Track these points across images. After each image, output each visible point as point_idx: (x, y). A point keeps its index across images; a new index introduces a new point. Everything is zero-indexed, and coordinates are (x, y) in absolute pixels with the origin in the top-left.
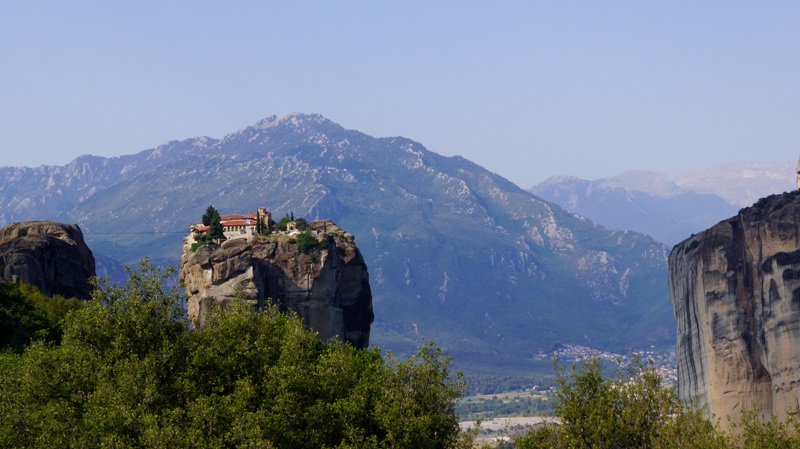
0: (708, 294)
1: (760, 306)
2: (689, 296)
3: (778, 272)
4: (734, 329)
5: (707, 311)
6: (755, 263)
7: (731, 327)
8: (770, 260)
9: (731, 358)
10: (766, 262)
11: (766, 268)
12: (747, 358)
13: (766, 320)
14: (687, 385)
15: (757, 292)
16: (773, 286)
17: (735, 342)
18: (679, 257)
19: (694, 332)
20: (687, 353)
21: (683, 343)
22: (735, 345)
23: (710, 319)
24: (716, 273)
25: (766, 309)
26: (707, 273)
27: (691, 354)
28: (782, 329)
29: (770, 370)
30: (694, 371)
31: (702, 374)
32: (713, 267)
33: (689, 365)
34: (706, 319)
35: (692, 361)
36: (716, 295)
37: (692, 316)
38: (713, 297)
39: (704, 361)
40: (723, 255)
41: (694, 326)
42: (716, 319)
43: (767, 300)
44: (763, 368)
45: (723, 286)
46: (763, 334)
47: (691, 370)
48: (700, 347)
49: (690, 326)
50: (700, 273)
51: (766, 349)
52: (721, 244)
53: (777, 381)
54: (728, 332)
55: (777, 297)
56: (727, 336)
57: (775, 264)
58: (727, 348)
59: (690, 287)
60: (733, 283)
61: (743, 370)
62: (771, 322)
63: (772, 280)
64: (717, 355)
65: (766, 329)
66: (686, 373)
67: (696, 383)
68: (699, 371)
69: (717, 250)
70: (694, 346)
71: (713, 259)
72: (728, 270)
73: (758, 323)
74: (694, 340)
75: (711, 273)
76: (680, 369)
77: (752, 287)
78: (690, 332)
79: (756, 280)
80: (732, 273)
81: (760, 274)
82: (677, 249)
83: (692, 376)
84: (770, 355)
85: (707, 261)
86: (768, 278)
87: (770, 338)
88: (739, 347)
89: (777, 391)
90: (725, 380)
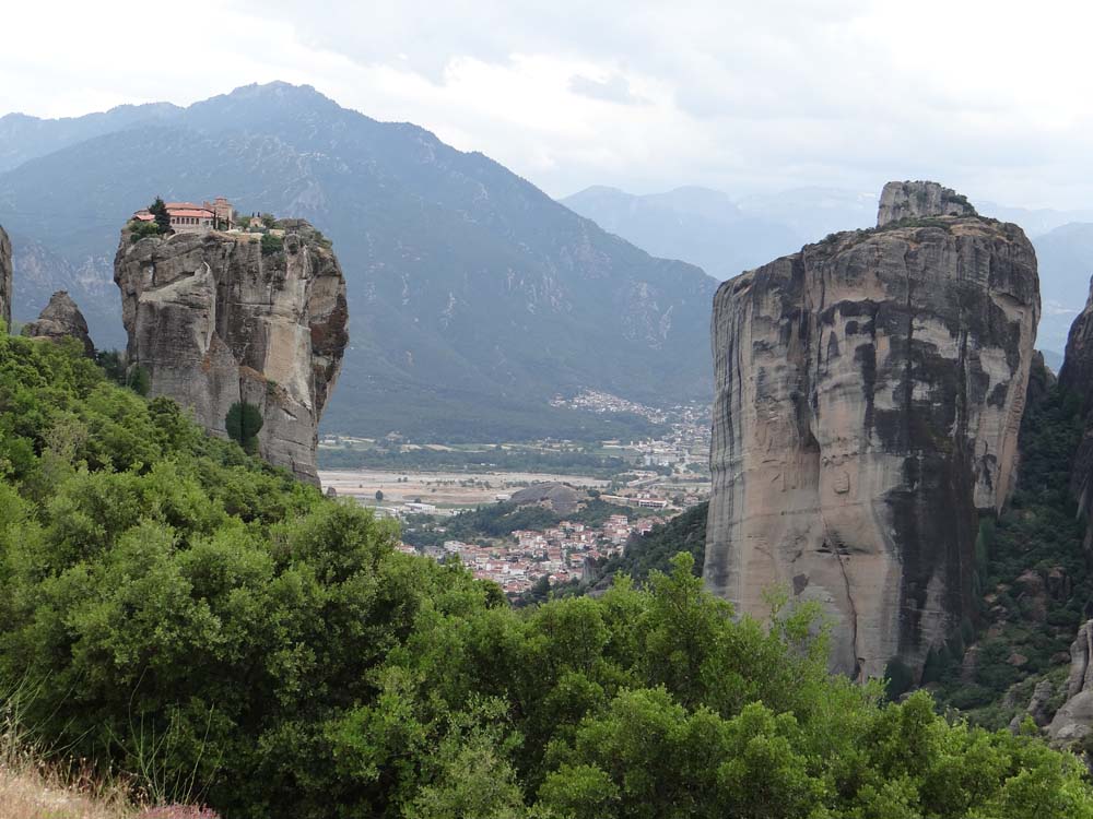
0: (756, 343)
1: (815, 363)
2: (733, 345)
3: (840, 325)
4: (783, 388)
5: (752, 364)
6: (814, 311)
7: (779, 385)
8: (833, 309)
9: (775, 422)
10: (827, 312)
11: (828, 319)
12: (795, 423)
13: (820, 380)
14: (721, 450)
15: (813, 346)
16: (833, 341)
17: (782, 403)
18: (726, 296)
19: (735, 387)
20: (725, 413)
21: (722, 398)
22: (782, 407)
23: (755, 375)
24: (768, 319)
25: (822, 367)
26: (757, 318)
27: (729, 414)
28: (838, 391)
29: (820, 439)
30: (732, 434)
31: (740, 438)
32: (764, 313)
33: (726, 425)
34: (750, 373)
35: (730, 421)
36: (764, 346)
37: (735, 368)
38: (762, 348)
39: (743, 422)
40: (778, 298)
41: (735, 380)
42: (762, 376)
43: (824, 357)
44: (811, 435)
45: (773, 337)
46: (816, 395)
47: (727, 432)
48: (740, 406)
49: (731, 380)
50: (749, 318)
51: (818, 414)
52: (776, 285)
53: (826, 453)
54: (775, 390)
55: (837, 354)
56: (773, 395)
57: (838, 314)
58: (772, 409)
59: (736, 333)
60: (786, 333)
61: (788, 438)
62: (827, 384)
63: (832, 333)
64: (759, 416)
65: (820, 391)
66: (721, 435)
67: (732, 448)
68: (736, 434)
69: (771, 293)
70: (734, 405)
71: (765, 302)
72: (782, 317)
73: (812, 383)
74: (735, 397)
75: (762, 319)
76: (715, 430)
77: (809, 339)
78: (731, 387)
79: (814, 332)
80: (786, 321)
81: (819, 324)
82: (724, 287)
83: (728, 439)
84: (821, 421)
85: (758, 304)
86: (827, 331)
87: (824, 401)
88: (787, 409)
89: (826, 464)
90: (765, 447)
